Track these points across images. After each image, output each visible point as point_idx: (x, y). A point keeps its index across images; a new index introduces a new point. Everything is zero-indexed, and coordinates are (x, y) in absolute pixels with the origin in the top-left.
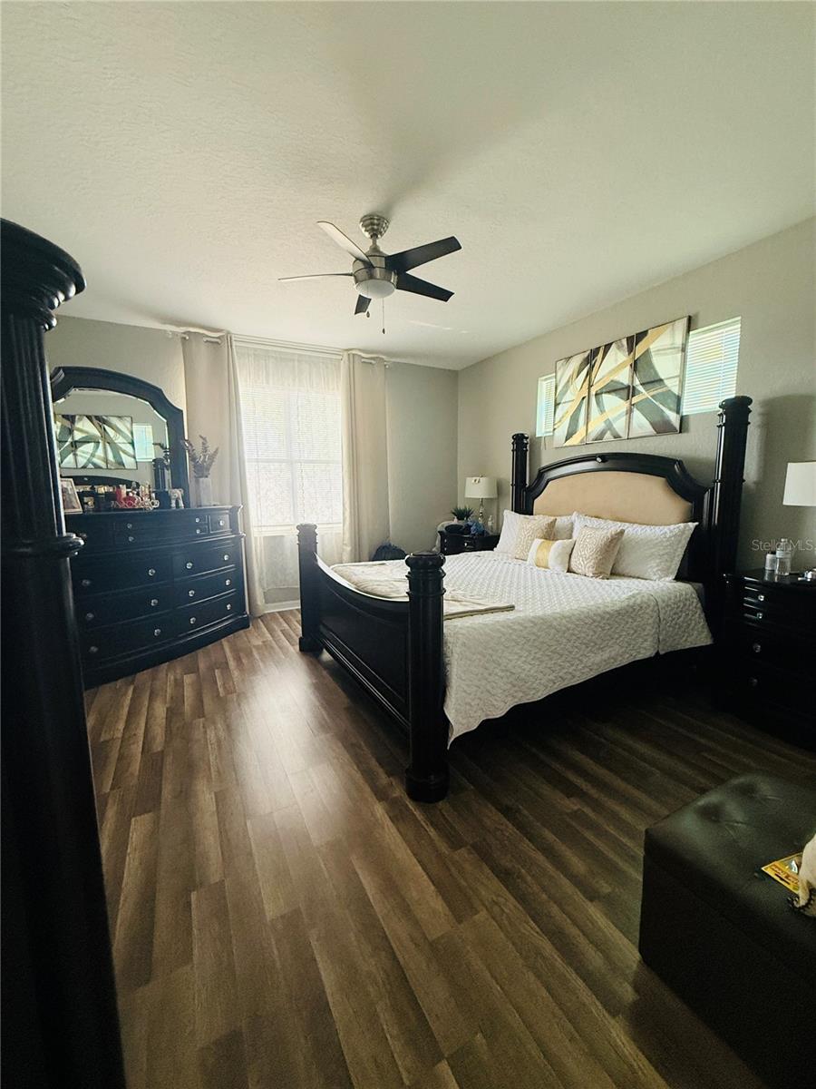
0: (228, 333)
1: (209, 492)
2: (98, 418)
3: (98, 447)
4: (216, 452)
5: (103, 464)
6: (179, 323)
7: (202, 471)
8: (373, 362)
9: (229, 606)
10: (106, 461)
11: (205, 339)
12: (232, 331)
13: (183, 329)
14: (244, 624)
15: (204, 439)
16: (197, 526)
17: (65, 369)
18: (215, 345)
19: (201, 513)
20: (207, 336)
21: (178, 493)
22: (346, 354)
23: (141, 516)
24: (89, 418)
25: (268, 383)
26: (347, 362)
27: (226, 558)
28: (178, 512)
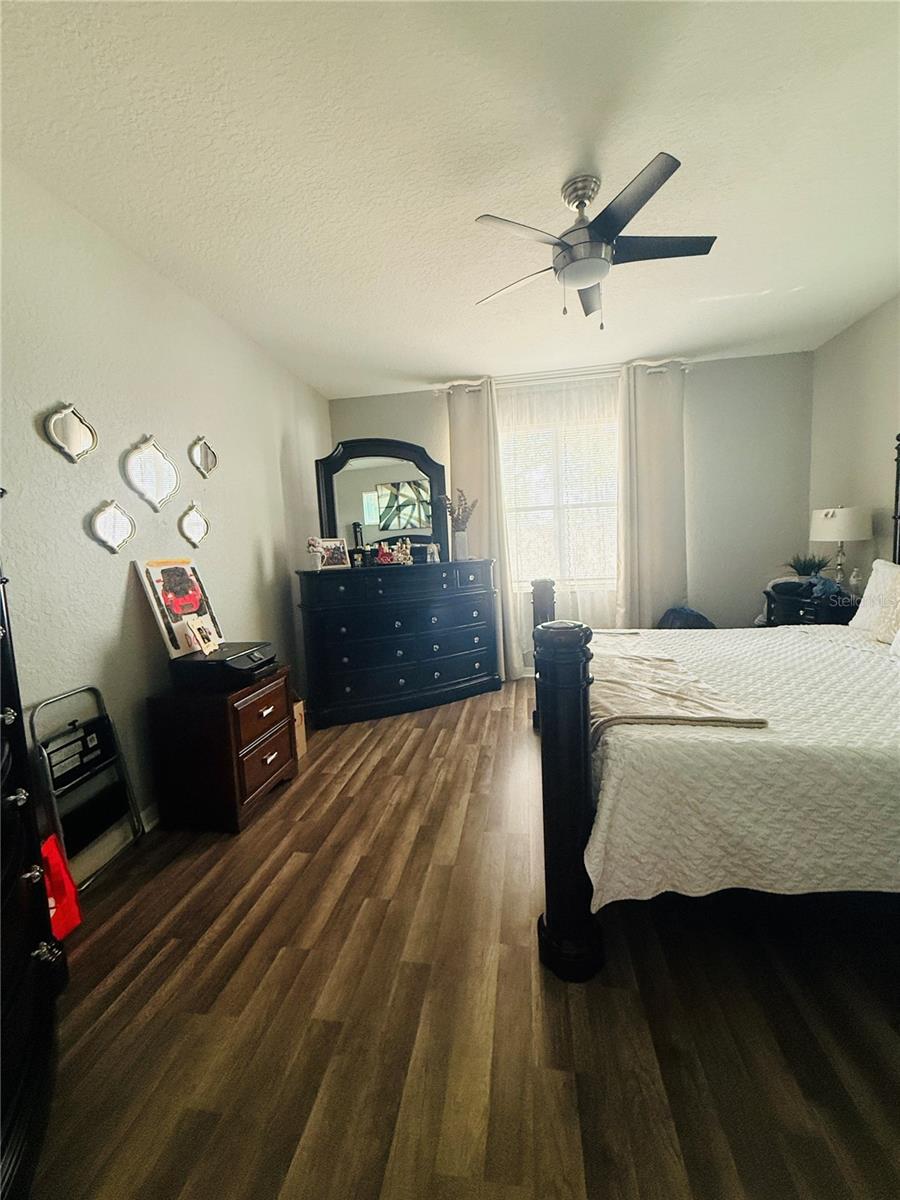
0: (489, 377)
1: (465, 546)
2: (415, 483)
3: (414, 509)
4: (473, 506)
5: (416, 524)
6: (444, 380)
7: (459, 525)
8: (664, 369)
9: (477, 665)
10: (420, 520)
11: (467, 390)
12: (493, 375)
13: (448, 384)
14: (495, 686)
15: (461, 491)
16: (445, 580)
17: (341, 443)
18: (477, 393)
19: (457, 565)
20: (469, 386)
21: (433, 548)
24: (409, 483)
25: (532, 423)
26: (625, 379)
27: (475, 614)
28: (434, 566)
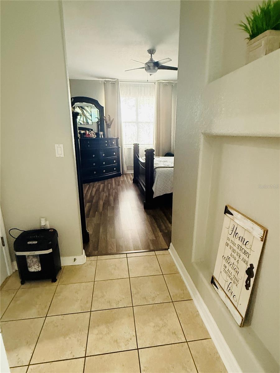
0: (118, 79)
1: (111, 133)
2: (81, 107)
3: (81, 117)
4: (113, 120)
5: (82, 123)
6: (103, 78)
7: (108, 126)
8: (167, 84)
9: (115, 169)
10: (84, 122)
11: (110, 82)
12: (119, 79)
13: (104, 80)
14: (119, 175)
15: (109, 116)
16: (106, 143)
17: (73, 98)
18: (113, 84)
19: (108, 139)
20: (111, 81)
21: (101, 133)
22: (157, 82)
23: (92, 139)
24: (79, 107)
25: (130, 95)
26: (157, 85)
27: (114, 154)
28: (101, 138)
